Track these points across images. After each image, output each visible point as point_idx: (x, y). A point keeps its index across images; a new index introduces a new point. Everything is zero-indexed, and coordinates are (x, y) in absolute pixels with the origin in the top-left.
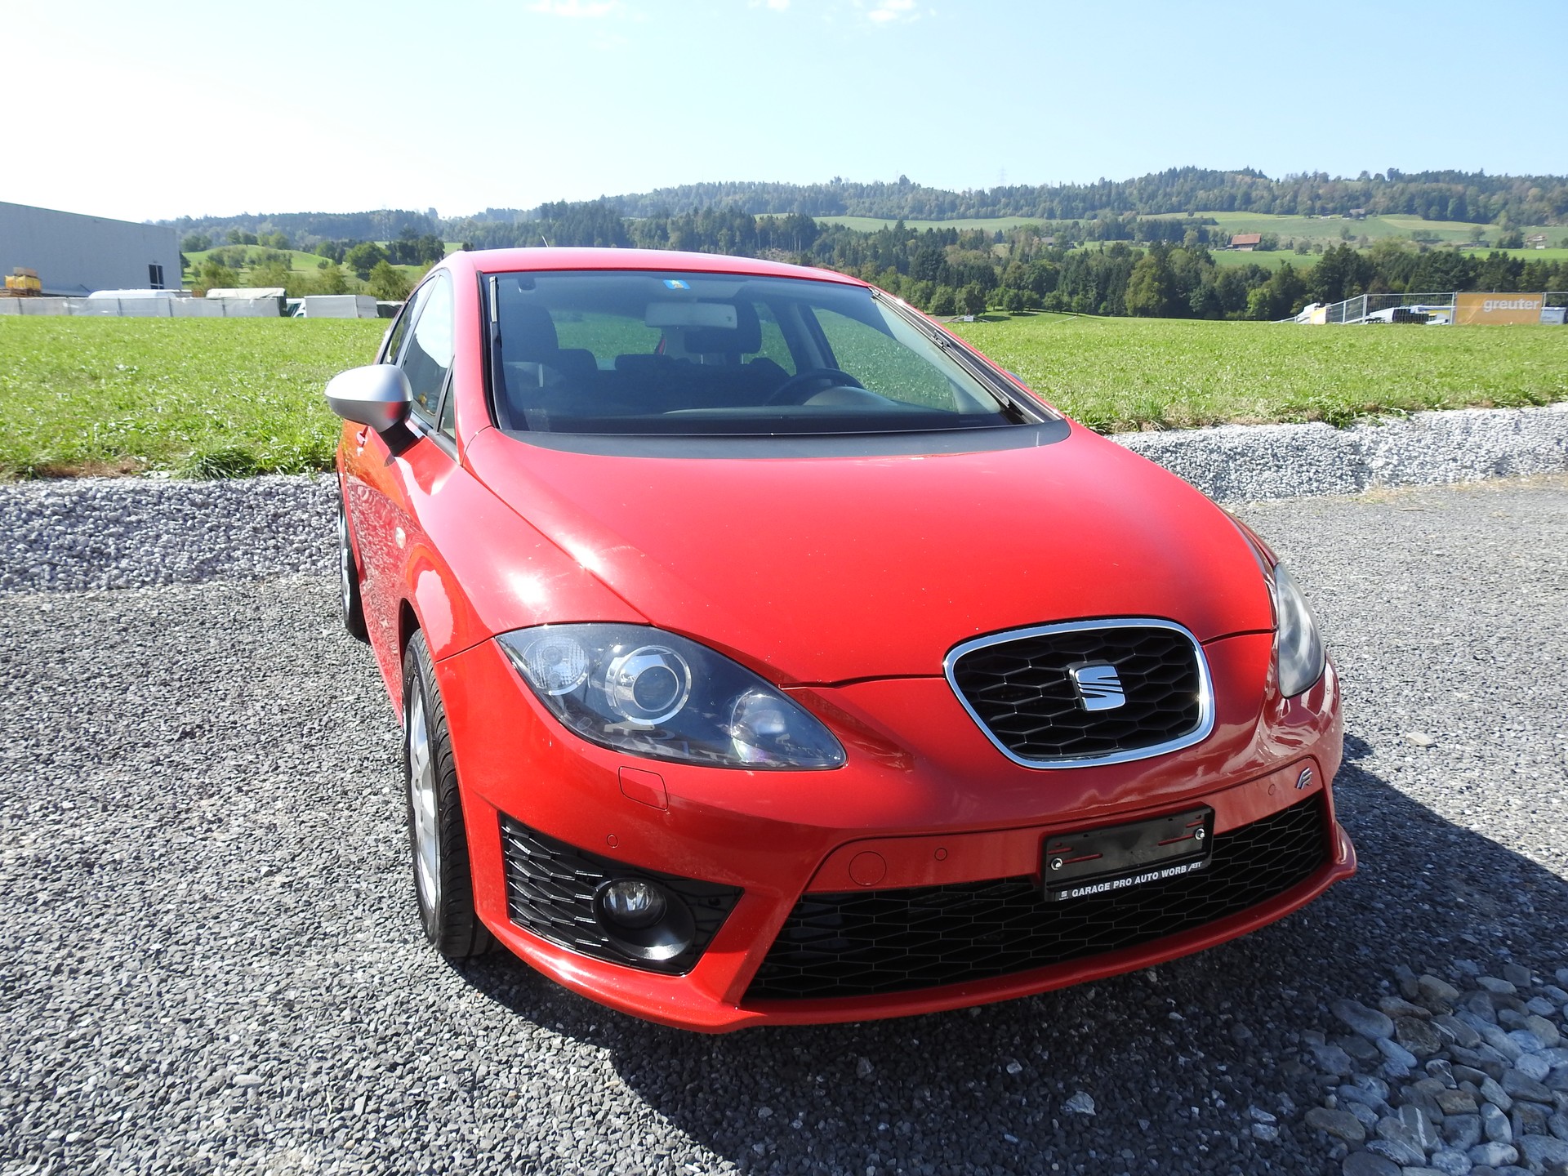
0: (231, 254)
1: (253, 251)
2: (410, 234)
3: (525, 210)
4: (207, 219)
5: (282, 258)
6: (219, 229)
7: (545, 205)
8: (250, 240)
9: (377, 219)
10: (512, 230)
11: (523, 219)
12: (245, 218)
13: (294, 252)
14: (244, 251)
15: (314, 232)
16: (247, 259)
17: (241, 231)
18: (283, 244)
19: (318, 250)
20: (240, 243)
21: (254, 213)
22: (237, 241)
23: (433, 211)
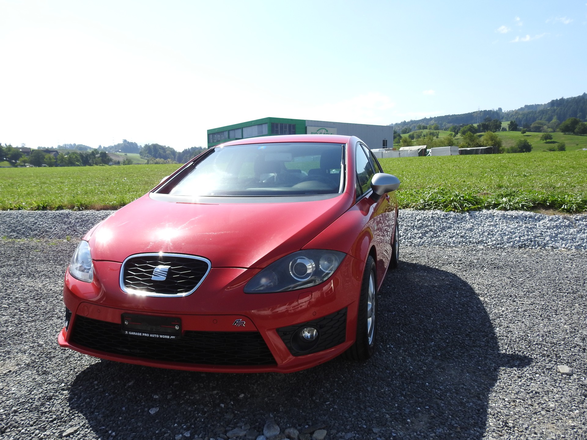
0: (417, 133)
1: (425, 132)
2: (489, 120)
3: (543, 104)
4: (411, 121)
5: (435, 134)
6: (415, 125)
7: (553, 101)
8: (425, 128)
9: (475, 114)
10: (535, 113)
11: (542, 108)
12: (425, 119)
13: (440, 131)
14: (422, 132)
15: (449, 123)
16: (422, 135)
17: (423, 124)
18: (437, 128)
19: (450, 129)
20: (421, 129)
21: (428, 117)
22: (420, 128)
23: (500, 109)
